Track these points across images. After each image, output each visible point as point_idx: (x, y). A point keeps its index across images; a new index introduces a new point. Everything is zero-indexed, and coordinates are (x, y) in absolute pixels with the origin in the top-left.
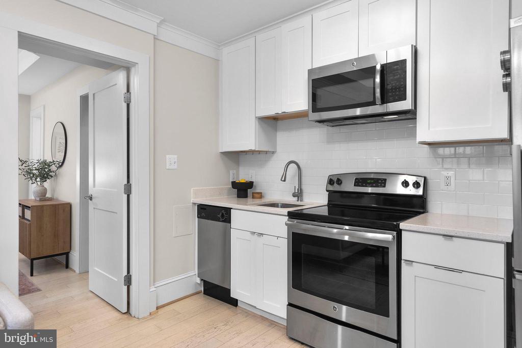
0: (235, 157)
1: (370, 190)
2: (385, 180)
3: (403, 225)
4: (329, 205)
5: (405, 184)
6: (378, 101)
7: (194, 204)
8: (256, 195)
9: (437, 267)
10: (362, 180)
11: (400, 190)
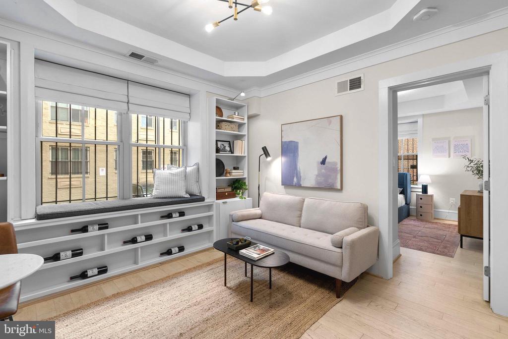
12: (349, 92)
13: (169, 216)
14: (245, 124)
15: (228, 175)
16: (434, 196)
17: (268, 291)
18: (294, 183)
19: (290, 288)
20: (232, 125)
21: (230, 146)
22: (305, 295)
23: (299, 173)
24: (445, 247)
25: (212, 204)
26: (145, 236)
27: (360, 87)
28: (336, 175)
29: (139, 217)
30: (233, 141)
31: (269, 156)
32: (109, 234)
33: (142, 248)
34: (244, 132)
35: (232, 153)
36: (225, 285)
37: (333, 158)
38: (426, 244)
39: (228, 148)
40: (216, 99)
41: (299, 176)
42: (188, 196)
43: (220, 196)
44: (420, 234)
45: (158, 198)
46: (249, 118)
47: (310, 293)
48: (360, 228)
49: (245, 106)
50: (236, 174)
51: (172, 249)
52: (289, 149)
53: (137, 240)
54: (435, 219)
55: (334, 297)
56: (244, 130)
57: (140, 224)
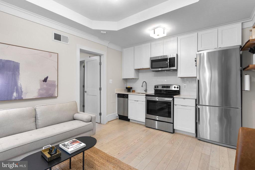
0: (126, 80)
1: (165, 89)
2: (170, 86)
3: (174, 97)
4: (155, 93)
5: (175, 87)
6: (168, 66)
7: (116, 93)
8: (133, 91)
9: (182, 106)
10: (163, 87)
11: (173, 89)
12: (62, 42)
28: (55, 89)
37: (52, 78)
41: (20, 90)
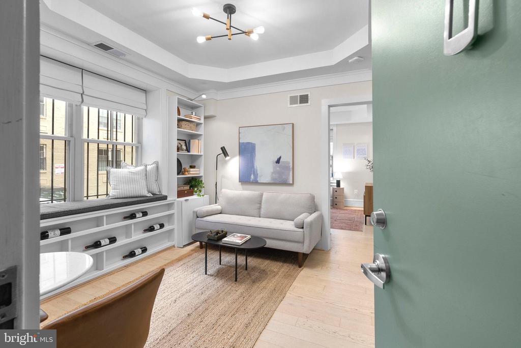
12: (299, 105)
13: (132, 216)
14: (201, 124)
15: (187, 173)
16: (345, 189)
17: (246, 272)
18: (251, 180)
19: (262, 267)
20: (191, 125)
21: (186, 145)
22: (276, 270)
23: (256, 171)
24: (357, 226)
25: (173, 203)
26: (109, 239)
27: (307, 102)
28: (289, 173)
29: (105, 218)
30: (190, 140)
31: (228, 155)
32: (72, 239)
33: (107, 251)
34: (201, 131)
35: (189, 151)
36: (206, 274)
37: (286, 158)
38: (344, 225)
39: (184, 147)
40: (178, 98)
41: (256, 173)
42: (149, 195)
43: (181, 194)
44: (338, 218)
45: (118, 198)
46: (206, 118)
47: (278, 269)
48: (311, 214)
49: (201, 106)
50: (193, 173)
51: (135, 251)
52: (247, 150)
53: (100, 244)
54: (345, 207)
55: (297, 268)
56: (200, 130)
57: (105, 226)
